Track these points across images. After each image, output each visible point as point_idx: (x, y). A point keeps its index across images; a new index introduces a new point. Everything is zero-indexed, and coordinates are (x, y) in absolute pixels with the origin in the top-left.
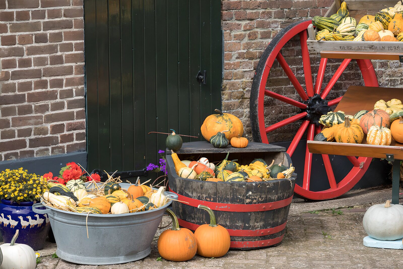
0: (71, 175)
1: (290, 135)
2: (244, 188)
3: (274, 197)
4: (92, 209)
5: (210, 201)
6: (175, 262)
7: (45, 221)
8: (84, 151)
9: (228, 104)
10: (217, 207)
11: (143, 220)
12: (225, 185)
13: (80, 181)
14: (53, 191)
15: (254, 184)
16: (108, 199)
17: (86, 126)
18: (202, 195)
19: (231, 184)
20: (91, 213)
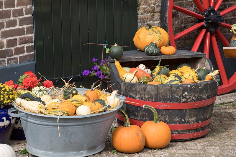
0: (30, 83)
1: (189, 42)
2: (181, 89)
3: (205, 96)
4: (62, 112)
5: (152, 101)
6: (128, 153)
7: (10, 122)
8: (33, 61)
9: (142, 18)
10: (158, 106)
11: (103, 120)
12: (165, 87)
13: (43, 87)
14: (24, 97)
15: (189, 86)
16: (73, 102)
17: (34, 40)
18: (145, 96)
19: (170, 86)
20: (61, 115)
